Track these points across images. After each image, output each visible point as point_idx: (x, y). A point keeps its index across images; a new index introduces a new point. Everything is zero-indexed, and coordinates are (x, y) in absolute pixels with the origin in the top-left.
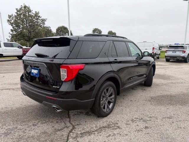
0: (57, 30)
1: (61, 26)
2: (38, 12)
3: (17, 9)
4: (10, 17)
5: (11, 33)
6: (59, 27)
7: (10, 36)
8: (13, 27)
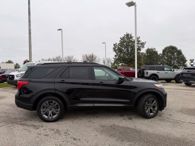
0: (164, 51)
1: (168, 46)
2: (139, 37)
3: (121, 38)
4: (114, 45)
5: (115, 58)
6: (166, 48)
7: (114, 60)
8: (117, 53)
